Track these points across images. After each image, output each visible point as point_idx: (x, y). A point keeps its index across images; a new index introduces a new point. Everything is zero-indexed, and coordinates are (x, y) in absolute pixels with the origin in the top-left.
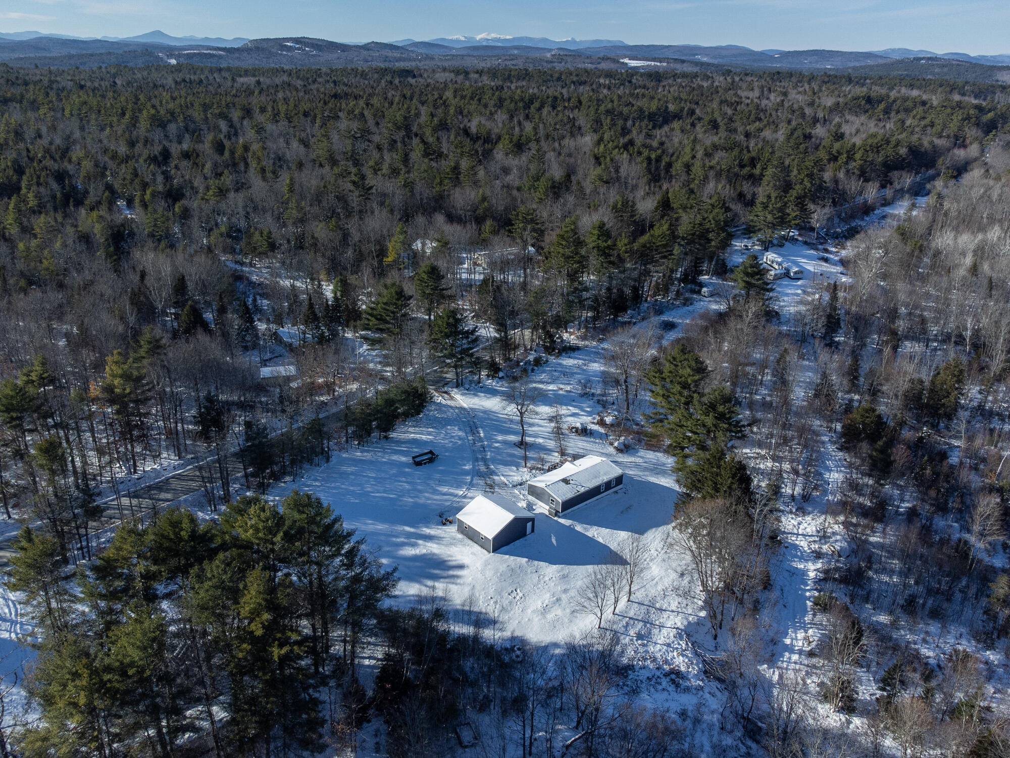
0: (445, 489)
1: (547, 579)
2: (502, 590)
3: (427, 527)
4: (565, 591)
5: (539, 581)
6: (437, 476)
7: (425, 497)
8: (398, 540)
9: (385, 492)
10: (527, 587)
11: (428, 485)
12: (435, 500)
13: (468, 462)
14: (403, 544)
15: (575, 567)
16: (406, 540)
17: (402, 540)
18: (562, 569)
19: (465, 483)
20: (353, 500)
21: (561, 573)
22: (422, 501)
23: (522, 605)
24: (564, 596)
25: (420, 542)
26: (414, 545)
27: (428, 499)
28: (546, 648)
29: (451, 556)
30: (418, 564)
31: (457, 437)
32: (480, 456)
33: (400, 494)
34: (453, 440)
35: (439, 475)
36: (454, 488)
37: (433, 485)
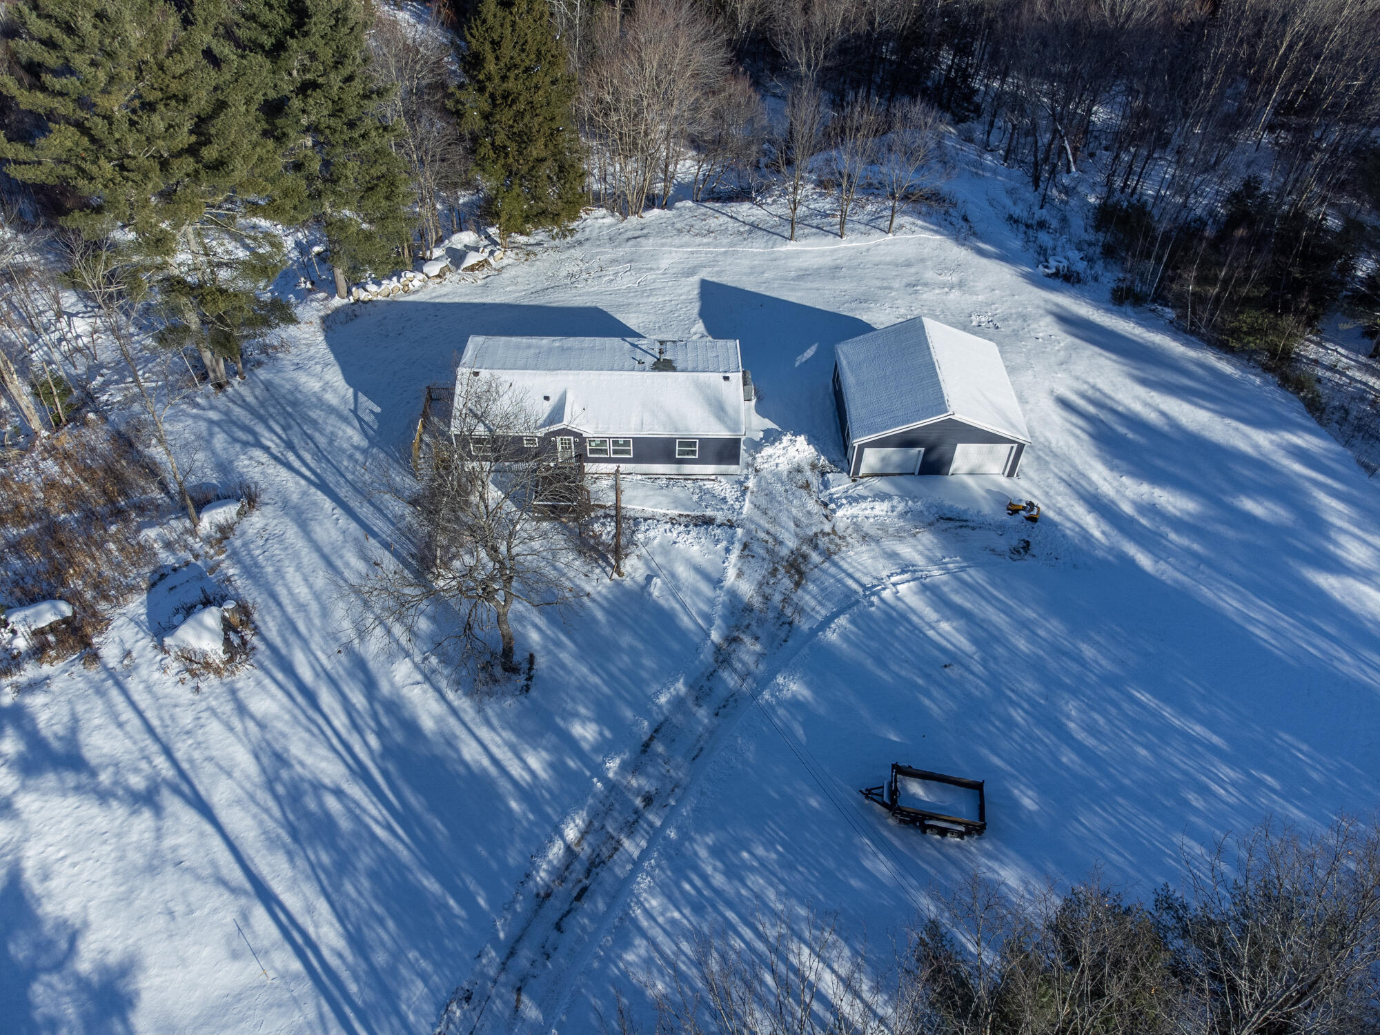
0: (947, 631)
2: (1007, 336)
3: (1086, 536)
4: (886, 288)
6: (936, 705)
7: (1033, 637)
8: (1184, 541)
9: (1166, 732)
11: (994, 680)
12: (1006, 611)
13: (766, 712)
14: (1178, 524)
16: (1165, 529)
17: (1173, 536)
19: (863, 620)
20: (1302, 751)
22: (1053, 628)
23: (986, 309)
24: (897, 285)
25: (1127, 508)
26: (1151, 509)
27: (1024, 625)
30: (1159, 463)
31: (687, 887)
32: (703, 714)
33: (1112, 693)
34: (719, 880)
35: (927, 702)
36: (915, 619)
37: (978, 668)
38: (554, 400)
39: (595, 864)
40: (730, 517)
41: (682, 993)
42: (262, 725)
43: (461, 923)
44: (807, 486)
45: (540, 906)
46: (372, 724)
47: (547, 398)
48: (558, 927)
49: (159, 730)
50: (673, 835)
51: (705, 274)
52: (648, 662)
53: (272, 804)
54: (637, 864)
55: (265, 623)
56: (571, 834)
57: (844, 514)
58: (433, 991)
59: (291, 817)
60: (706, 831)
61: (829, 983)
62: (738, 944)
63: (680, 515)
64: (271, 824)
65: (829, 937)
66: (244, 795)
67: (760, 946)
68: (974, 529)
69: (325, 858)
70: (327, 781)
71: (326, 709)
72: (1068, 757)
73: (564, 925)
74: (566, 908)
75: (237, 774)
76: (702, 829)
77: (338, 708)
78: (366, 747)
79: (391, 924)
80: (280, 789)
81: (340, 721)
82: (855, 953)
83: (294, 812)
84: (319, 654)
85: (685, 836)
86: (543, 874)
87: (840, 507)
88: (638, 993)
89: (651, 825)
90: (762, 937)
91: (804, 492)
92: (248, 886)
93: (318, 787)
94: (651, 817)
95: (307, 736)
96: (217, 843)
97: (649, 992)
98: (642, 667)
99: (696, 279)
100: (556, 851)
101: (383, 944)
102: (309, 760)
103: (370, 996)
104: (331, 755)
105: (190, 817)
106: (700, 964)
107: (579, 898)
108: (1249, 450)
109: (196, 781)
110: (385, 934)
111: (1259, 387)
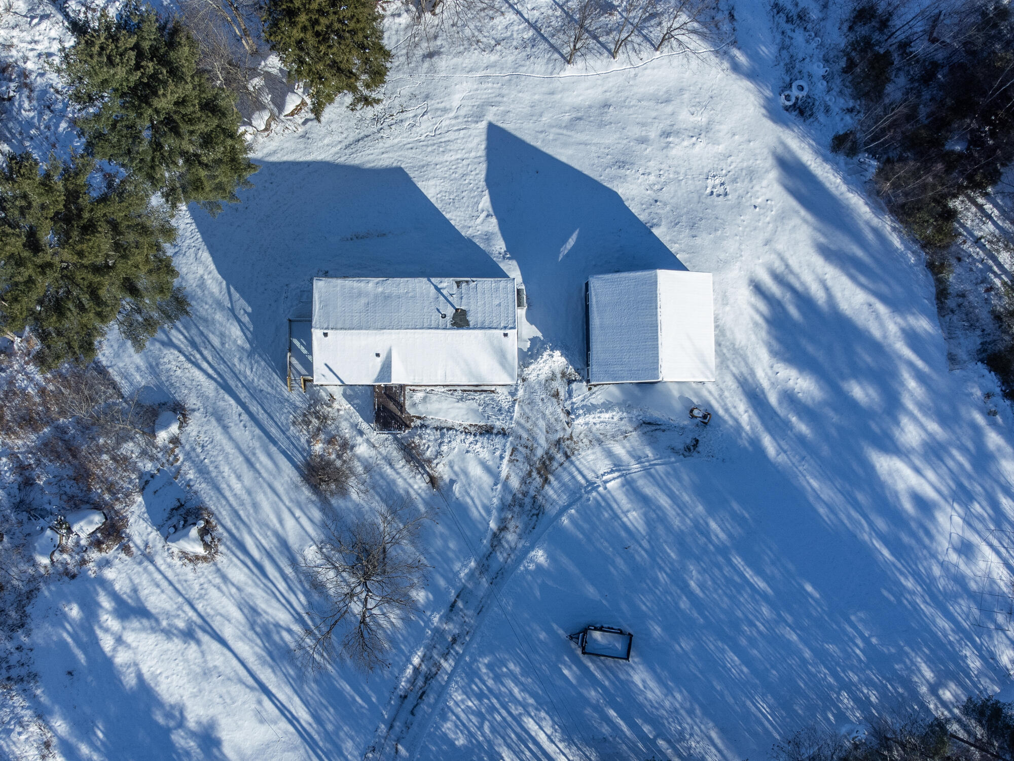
1: (652, 178)
2: (732, 207)
3: (739, 427)
4: (643, 141)
5: (665, 183)
9: (742, 585)
10: (692, 188)
11: (653, 552)
12: (671, 496)
15: (586, 172)
18: (612, 179)
19: (584, 508)
21: (622, 171)
23: (723, 165)
24: (653, 134)
25: (773, 399)
26: (788, 398)
28: (752, 75)
29: (756, 324)
31: (474, 687)
32: (484, 581)
33: (720, 559)
34: (490, 683)
35: (612, 569)
36: (615, 506)
37: (645, 544)
38: (383, 356)
39: (429, 678)
40: (503, 426)
41: (471, 742)
42: (239, 589)
43: (365, 711)
44: (556, 395)
45: (402, 703)
46: (299, 586)
47: (378, 355)
48: (412, 713)
49: (184, 592)
50: (467, 659)
51: (491, 115)
52: (452, 545)
53: (255, 637)
54: (451, 676)
55: (220, 513)
56: (416, 660)
57: (580, 424)
58: (357, 746)
59: (267, 644)
60: (485, 655)
61: (542, 738)
62: (498, 718)
63: (471, 425)
64: (257, 649)
65: (543, 714)
66: (240, 633)
67: (509, 719)
68: (664, 431)
69: (292, 672)
70: (282, 623)
71: (271, 577)
72: (684, 604)
73: (415, 712)
74: (415, 703)
75: (233, 621)
76: (482, 654)
77: (277, 575)
78: (299, 601)
79: (331, 710)
80: (258, 629)
81: (282, 586)
82: (554, 722)
83: (268, 642)
84: (258, 535)
85: (474, 660)
86: (403, 684)
87: (578, 417)
88: (451, 743)
89: (457, 653)
90: (510, 713)
91: (554, 400)
92: (255, 685)
93: (277, 625)
94: (457, 648)
95: (264, 595)
96: (235, 662)
97: (457, 743)
98: (449, 548)
99: (483, 125)
100: (409, 671)
101: (329, 719)
102: (270, 610)
103: (329, 746)
104: (280, 606)
105: (215, 646)
106: (481, 728)
107: (421, 697)
108: (877, 333)
109: (212, 624)
110: (329, 714)
111: (911, 267)
